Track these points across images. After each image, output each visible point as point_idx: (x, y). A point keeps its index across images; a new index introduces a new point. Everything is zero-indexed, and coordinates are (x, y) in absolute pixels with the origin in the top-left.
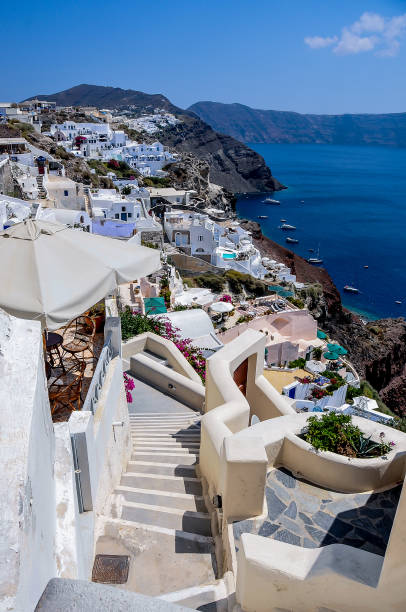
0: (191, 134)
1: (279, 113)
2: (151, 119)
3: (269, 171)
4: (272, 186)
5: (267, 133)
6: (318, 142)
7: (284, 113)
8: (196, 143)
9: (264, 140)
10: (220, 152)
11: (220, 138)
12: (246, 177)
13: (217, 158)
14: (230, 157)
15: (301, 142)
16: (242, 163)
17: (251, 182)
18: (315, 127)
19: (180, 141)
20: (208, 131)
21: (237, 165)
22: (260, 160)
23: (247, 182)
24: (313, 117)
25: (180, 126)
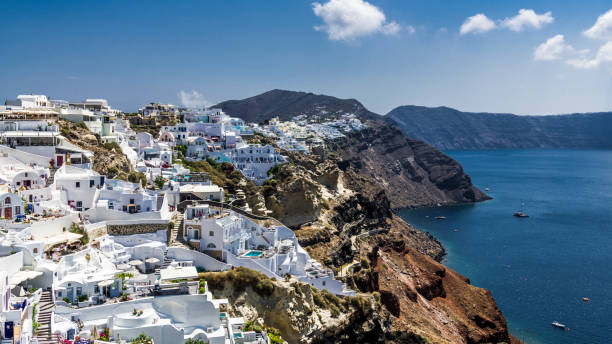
0: (379, 140)
1: (492, 115)
2: (334, 124)
3: (468, 179)
4: (472, 197)
5: (480, 138)
6: (543, 146)
7: (499, 115)
8: (384, 149)
9: (475, 145)
10: (411, 160)
11: (411, 144)
12: (441, 186)
13: (407, 166)
14: (421, 165)
15: (521, 147)
16: (435, 170)
17: (446, 193)
18: (538, 129)
19: (365, 147)
20: (398, 137)
21: (429, 173)
22: (457, 167)
23: (442, 193)
24: (536, 119)
25: (365, 131)
